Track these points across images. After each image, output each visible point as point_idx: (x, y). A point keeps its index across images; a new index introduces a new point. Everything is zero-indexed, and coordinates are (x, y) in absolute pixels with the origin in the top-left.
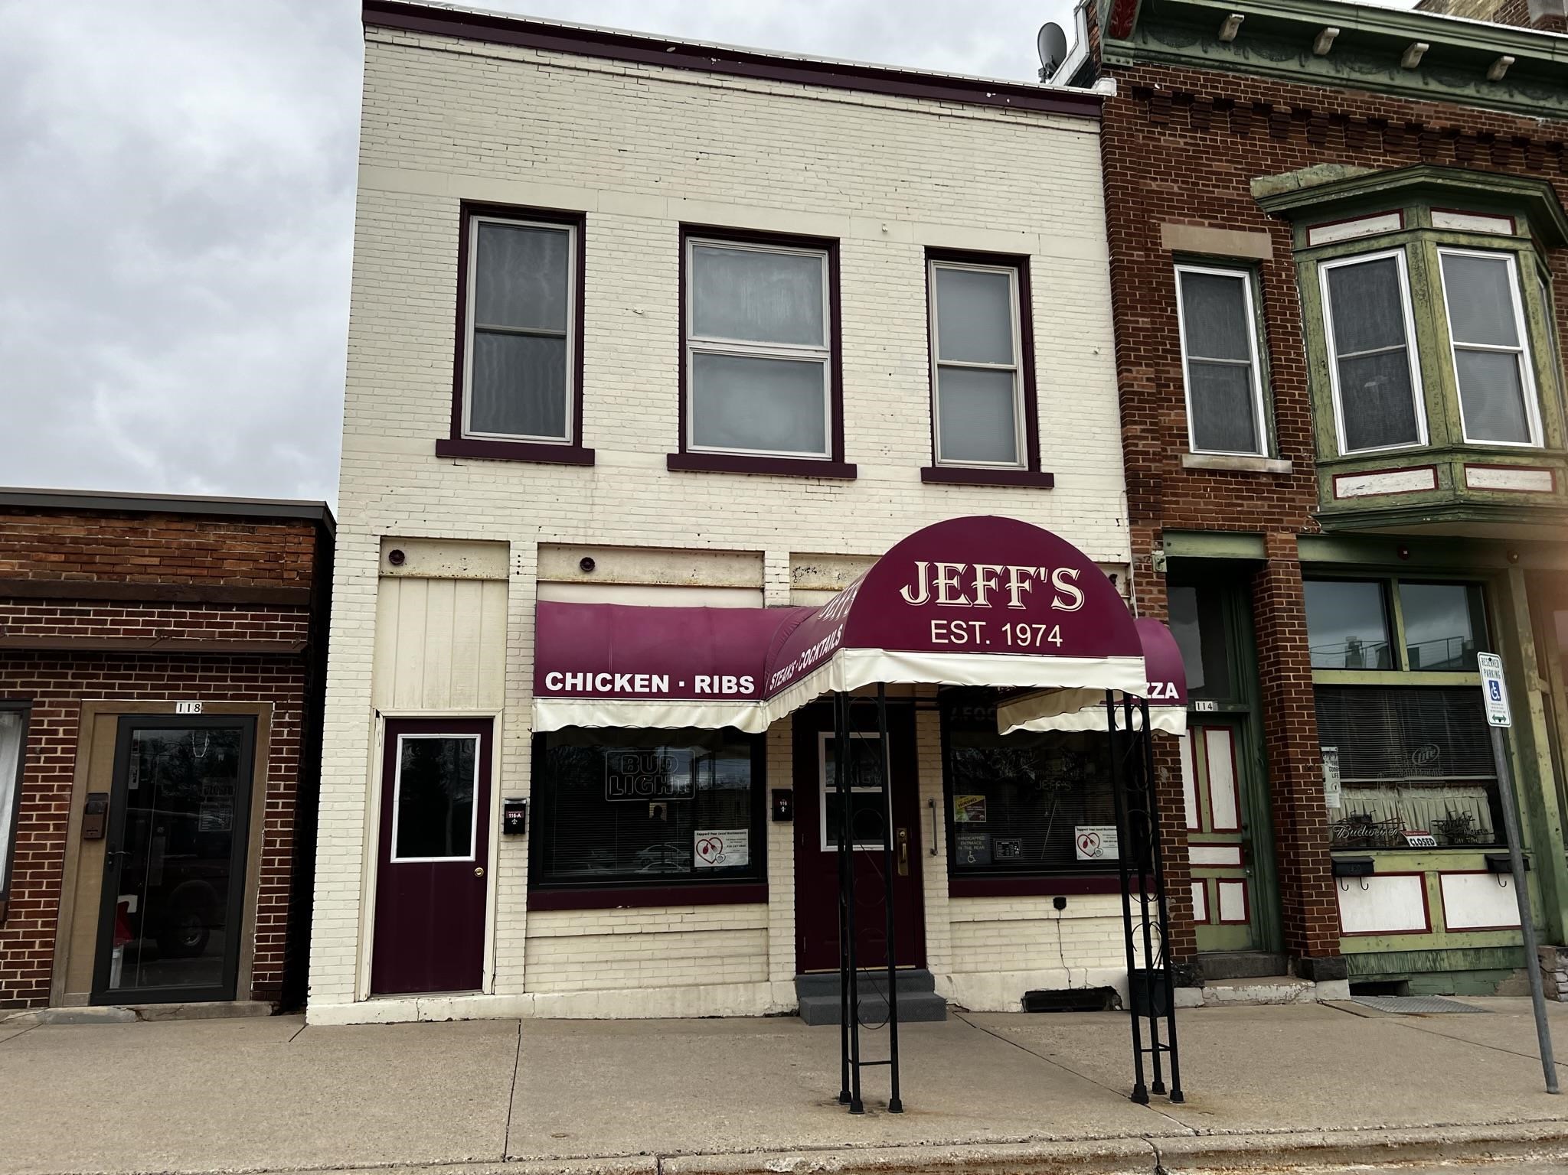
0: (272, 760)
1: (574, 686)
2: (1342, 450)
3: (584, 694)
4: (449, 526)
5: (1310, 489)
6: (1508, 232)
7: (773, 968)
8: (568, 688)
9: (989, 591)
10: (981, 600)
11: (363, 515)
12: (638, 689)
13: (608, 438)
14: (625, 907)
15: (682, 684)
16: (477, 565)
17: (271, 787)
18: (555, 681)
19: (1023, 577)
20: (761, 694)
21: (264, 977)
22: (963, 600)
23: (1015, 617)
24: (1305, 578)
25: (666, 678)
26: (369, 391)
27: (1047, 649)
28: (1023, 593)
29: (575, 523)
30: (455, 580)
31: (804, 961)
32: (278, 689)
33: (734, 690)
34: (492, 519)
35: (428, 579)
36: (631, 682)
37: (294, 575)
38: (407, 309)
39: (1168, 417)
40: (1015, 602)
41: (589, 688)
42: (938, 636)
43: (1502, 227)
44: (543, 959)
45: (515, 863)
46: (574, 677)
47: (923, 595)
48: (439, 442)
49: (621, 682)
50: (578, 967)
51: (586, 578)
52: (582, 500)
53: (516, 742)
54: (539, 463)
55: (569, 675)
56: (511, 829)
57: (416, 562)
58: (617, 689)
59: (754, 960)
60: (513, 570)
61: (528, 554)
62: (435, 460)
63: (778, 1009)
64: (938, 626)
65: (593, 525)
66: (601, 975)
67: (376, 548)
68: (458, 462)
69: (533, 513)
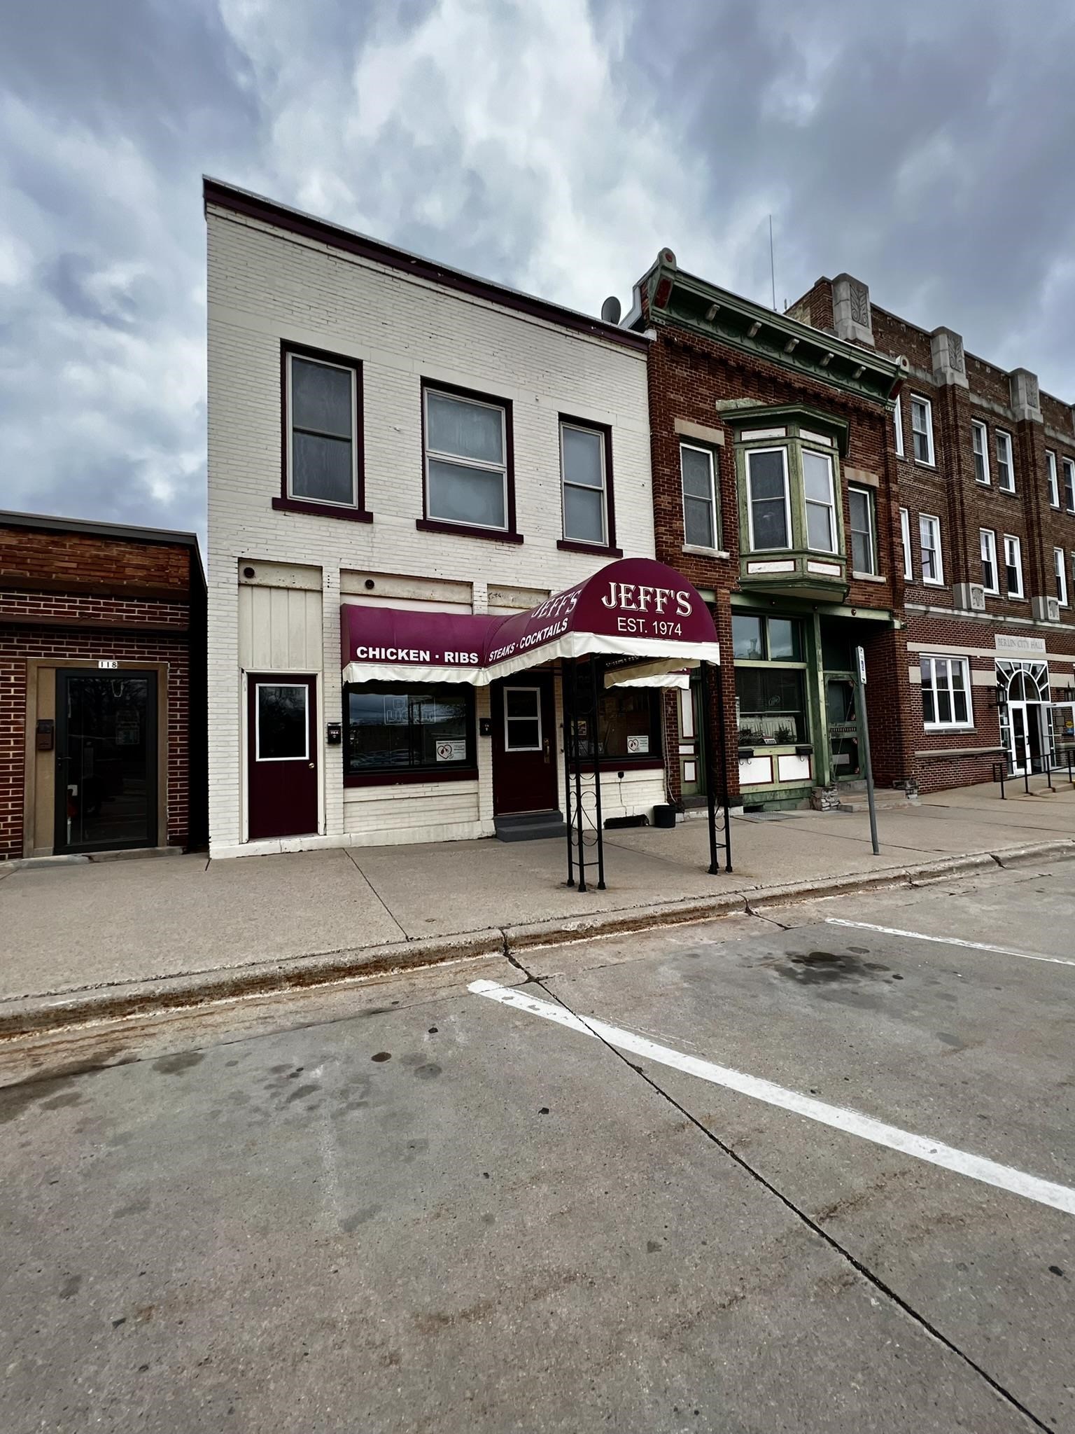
0: (170, 699)
1: (374, 655)
2: (752, 549)
3: (380, 661)
4: (283, 554)
5: (736, 568)
6: (830, 445)
7: (481, 813)
8: (371, 656)
9: (647, 602)
10: (643, 607)
11: (225, 543)
12: (412, 659)
13: (381, 506)
14: (400, 784)
15: (437, 657)
16: (301, 580)
17: (171, 716)
18: (362, 652)
19: (663, 595)
20: (483, 663)
21: (176, 832)
22: (633, 606)
23: (660, 618)
24: (733, 614)
25: (428, 652)
26: (225, 461)
27: (674, 637)
28: (663, 604)
29: (362, 558)
30: (288, 589)
31: (498, 808)
32: (171, 654)
33: (467, 661)
34: (310, 552)
35: (271, 587)
36: (408, 654)
37: (176, 580)
38: (247, 408)
39: (676, 525)
40: (659, 609)
41: (383, 657)
42: (622, 627)
43: (827, 441)
44: (354, 814)
45: (335, 760)
46: (374, 650)
47: (614, 603)
48: (274, 500)
49: (402, 654)
50: (375, 818)
51: (369, 592)
52: (366, 544)
53: (332, 690)
54: (337, 519)
55: (371, 649)
56: (332, 741)
57: (261, 576)
58: (400, 658)
59: (471, 810)
60: (325, 585)
61: (334, 575)
62: (272, 511)
63: (485, 835)
64: (621, 621)
65: (373, 559)
66: (388, 822)
67: (236, 565)
68: (287, 513)
69: (336, 549)
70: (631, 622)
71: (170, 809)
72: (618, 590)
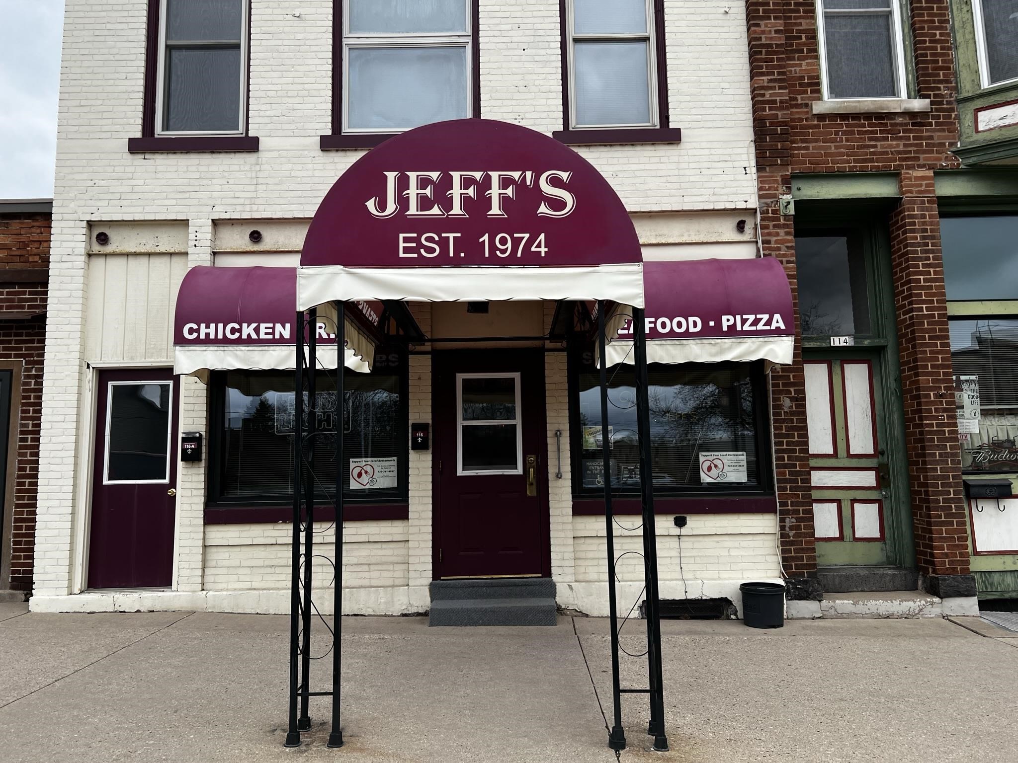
0: (23, 405)
1: (207, 335)
2: (985, 83)
3: (216, 342)
4: (140, 209)
5: (950, 126)
7: (412, 574)
8: (202, 336)
9: (466, 200)
10: (457, 210)
11: (72, 205)
12: (262, 336)
13: (270, 126)
14: (285, 522)
16: (165, 240)
17: (22, 425)
19: (505, 183)
21: (18, 572)
22: (436, 210)
23: (494, 227)
24: (942, 215)
25: (288, 326)
26: (77, 103)
27: (530, 260)
28: (505, 200)
29: (241, 201)
30: (149, 255)
32: (27, 349)
34: (174, 202)
35: (128, 255)
36: (257, 330)
37: (37, 258)
38: (106, 33)
39: (799, 67)
40: (495, 210)
41: (221, 336)
42: (406, 250)
44: (220, 563)
45: (194, 485)
46: (208, 327)
47: (391, 207)
48: (132, 141)
49: (248, 330)
50: (248, 571)
51: (256, 248)
52: (247, 181)
53: (194, 386)
54: (213, 153)
55: (203, 326)
56: (193, 458)
57: (119, 241)
58: (244, 336)
59: (397, 567)
60: (191, 243)
61: (204, 229)
62: (129, 156)
63: (414, 610)
64: (406, 240)
65: (258, 201)
67: (84, 231)
68: (147, 156)
69: (208, 194)
70: (429, 239)
71: (15, 543)
72: (403, 184)
